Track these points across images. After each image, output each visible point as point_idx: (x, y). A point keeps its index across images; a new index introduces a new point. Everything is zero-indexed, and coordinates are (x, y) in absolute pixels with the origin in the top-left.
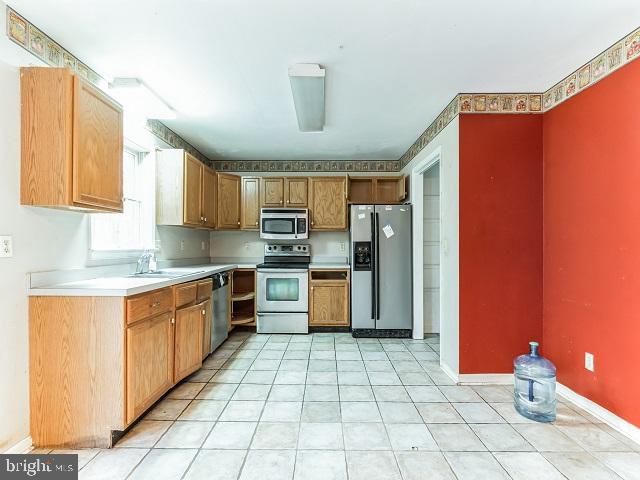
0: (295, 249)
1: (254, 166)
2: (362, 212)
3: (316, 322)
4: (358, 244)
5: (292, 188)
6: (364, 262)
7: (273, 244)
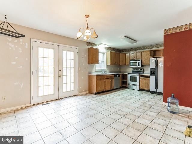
0: (139, 70)
1: (130, 50)
2: (153, 60)
3: (141, 88)
4: (151, 69)
5: (137, 55)
6: (153, 73)
7: (134, 69)
